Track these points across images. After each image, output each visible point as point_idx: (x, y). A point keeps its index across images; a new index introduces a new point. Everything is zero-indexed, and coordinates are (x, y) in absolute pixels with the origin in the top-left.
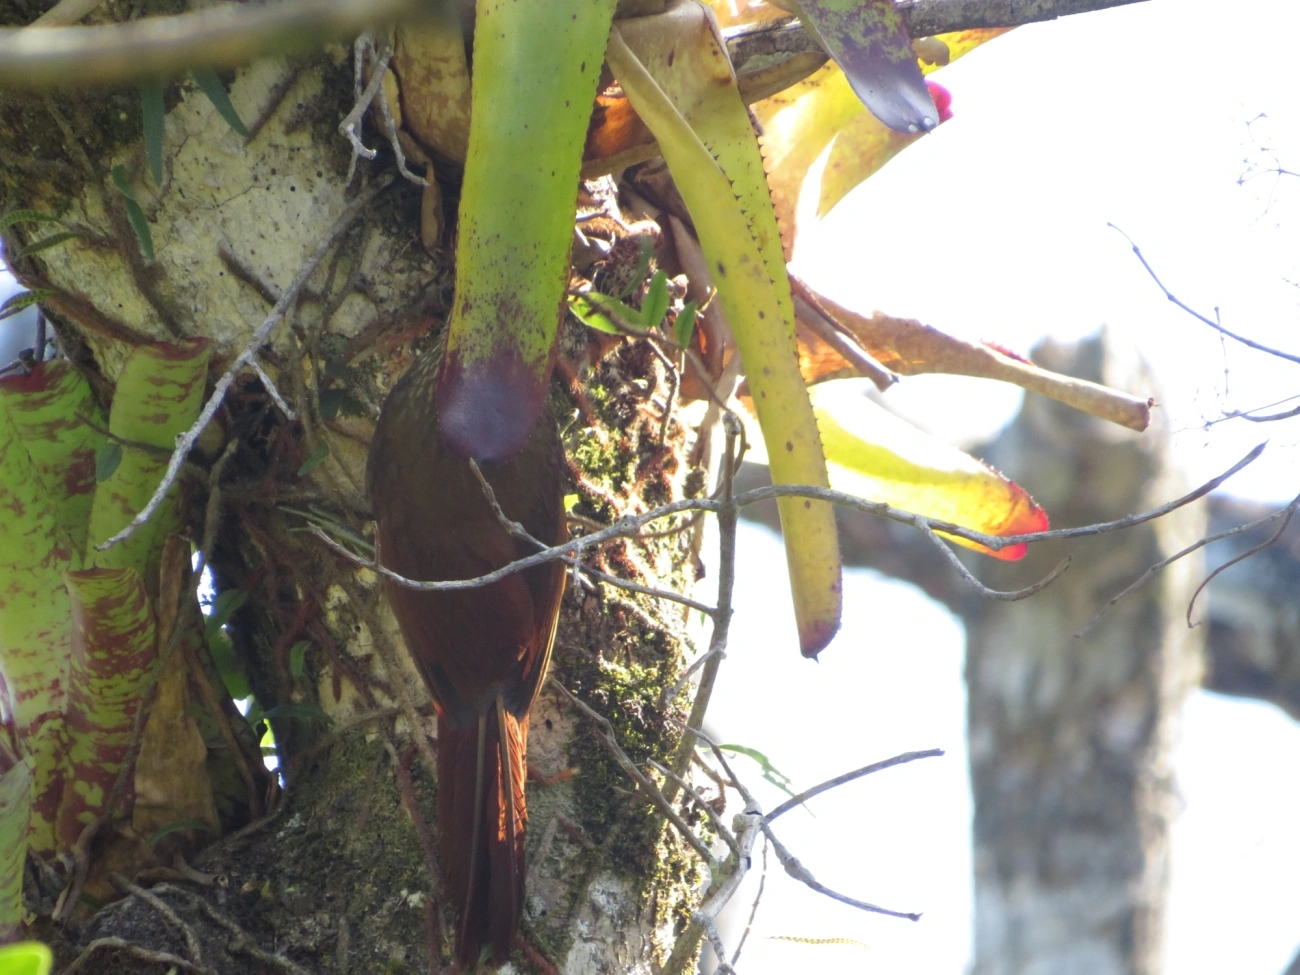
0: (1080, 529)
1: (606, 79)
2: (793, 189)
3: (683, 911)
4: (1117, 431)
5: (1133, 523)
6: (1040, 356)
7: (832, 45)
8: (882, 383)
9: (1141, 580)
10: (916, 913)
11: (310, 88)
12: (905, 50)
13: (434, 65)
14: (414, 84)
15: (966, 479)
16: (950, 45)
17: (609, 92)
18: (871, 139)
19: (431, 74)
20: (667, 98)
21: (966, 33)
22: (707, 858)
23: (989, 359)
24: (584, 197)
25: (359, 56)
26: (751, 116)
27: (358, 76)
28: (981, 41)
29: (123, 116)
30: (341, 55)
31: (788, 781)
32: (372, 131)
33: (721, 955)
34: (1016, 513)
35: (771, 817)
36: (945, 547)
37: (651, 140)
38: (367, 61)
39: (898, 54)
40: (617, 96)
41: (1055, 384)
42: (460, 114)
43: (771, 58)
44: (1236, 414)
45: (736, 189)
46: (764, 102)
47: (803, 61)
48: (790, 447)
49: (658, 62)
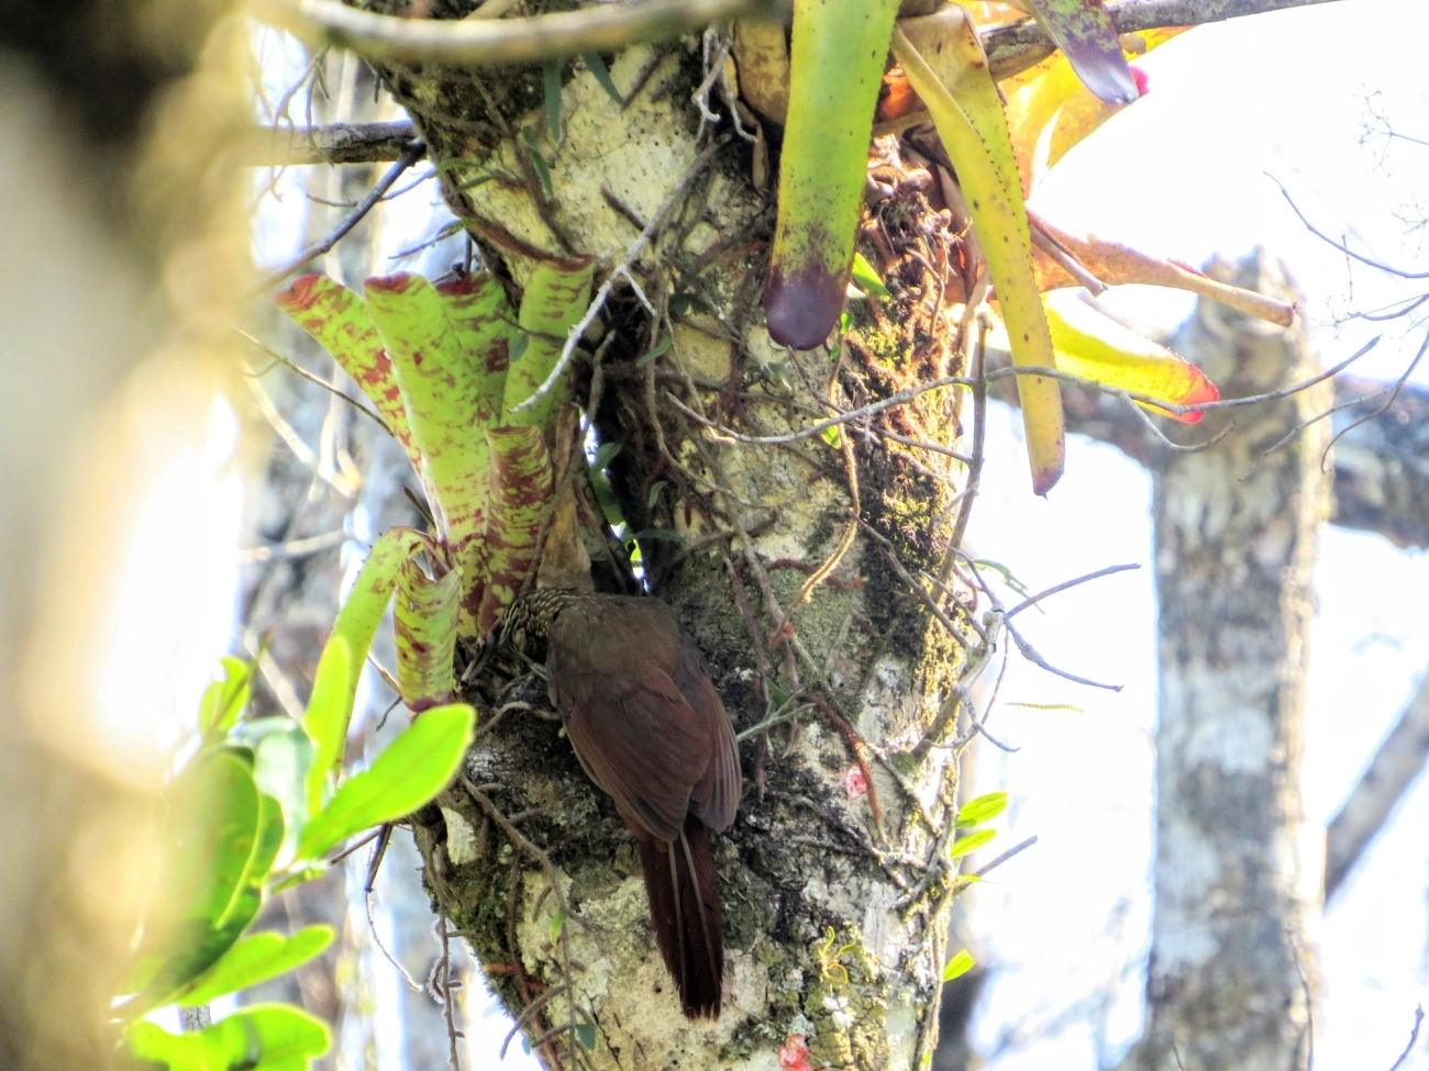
0: (1242, 400)
1: (891, 63)
2: (1030, 145)
3: (945, 684)
4: (1267, 327)
5: (1281, 396)
6: (1208, 271)
7: (1059, 39)
8: (1095, 290)
9: (1287, 438)
10: (1119, 685)
11: (670, 68)
12: (1114, 42)
13: (762, 53)
14: (748, 66)
15: (1156, 362)
16: (1147, 39)
17: (893, 72)
18: (1088, 109)
19: (761, 59)
20: (936, 78)
21: (1158, 30)
22: (963, 644)
23: (1175, 273)
24: (874, 151)
25: (706, 46)
26: (998, 91)
27: (706, 60)
28: (1170, 37)
29: (530, 89)
30: (693, 43)
31: (1024, 587)
32: (716, 101)
33: (973, 716)
34: (1194, 388)
35: (1011, 614)
36: (1142, 413)
37: (923, 108)
38: (712, 49)
39: (1108, 46)
40: (899, 76)
41: (1223, 292)
42: (781, 88)
43: (1013, 48)
44: (1358, 314)
45: (988, 145)
46: (1008, 81)
47: (1037, 50)
48: (1026, 338)
49: (930, 50)
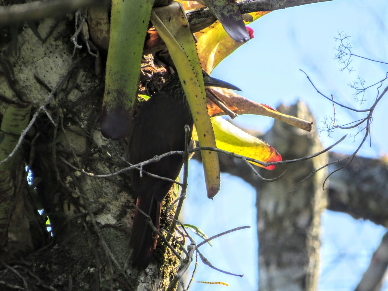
0: (291, 161)
1: (150, 25)
2: (206, 58)
3: (172, 274)
4: (302, 132)
5: (307, 159)
6: (278, 109)
7: (218, 16)
8: (232, 117)
9: (309, 176)
10: (242, 275)
11: (62, 27)
12: (240, 17)
13: (99, 21)
14: (93, 26)
15: (257, 145)
16: (253, 16)
17: (151, 29)
18: (229, 44)
19: (98, 24)
20: (169, 31)
21: (258, 12)
22: (179, 258)
23: (264, 109)
24: (144, 60)
25: (76, 18)
26: (194, 37)
27: (76, 24)
28: (262, 15)
29: (6, 35)
30: (71, 17)
31: (204, 235)
32: (80, 40)
33: (183, 287)
34: (272, 155)
35: (198, 246)
36: (251, 166)
37: (164, 43)
38: (79, 19)
39: (237, 19)
40: (153, 31)
41: (284, 117)
42: (107, 35)
43: (200, 20)
44: (337, 127)
45: (189, 58)
46: (197, 32)
47: (209, 20)
48: (205, 135)
49: (166, 20)
